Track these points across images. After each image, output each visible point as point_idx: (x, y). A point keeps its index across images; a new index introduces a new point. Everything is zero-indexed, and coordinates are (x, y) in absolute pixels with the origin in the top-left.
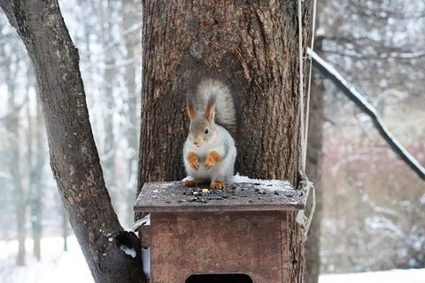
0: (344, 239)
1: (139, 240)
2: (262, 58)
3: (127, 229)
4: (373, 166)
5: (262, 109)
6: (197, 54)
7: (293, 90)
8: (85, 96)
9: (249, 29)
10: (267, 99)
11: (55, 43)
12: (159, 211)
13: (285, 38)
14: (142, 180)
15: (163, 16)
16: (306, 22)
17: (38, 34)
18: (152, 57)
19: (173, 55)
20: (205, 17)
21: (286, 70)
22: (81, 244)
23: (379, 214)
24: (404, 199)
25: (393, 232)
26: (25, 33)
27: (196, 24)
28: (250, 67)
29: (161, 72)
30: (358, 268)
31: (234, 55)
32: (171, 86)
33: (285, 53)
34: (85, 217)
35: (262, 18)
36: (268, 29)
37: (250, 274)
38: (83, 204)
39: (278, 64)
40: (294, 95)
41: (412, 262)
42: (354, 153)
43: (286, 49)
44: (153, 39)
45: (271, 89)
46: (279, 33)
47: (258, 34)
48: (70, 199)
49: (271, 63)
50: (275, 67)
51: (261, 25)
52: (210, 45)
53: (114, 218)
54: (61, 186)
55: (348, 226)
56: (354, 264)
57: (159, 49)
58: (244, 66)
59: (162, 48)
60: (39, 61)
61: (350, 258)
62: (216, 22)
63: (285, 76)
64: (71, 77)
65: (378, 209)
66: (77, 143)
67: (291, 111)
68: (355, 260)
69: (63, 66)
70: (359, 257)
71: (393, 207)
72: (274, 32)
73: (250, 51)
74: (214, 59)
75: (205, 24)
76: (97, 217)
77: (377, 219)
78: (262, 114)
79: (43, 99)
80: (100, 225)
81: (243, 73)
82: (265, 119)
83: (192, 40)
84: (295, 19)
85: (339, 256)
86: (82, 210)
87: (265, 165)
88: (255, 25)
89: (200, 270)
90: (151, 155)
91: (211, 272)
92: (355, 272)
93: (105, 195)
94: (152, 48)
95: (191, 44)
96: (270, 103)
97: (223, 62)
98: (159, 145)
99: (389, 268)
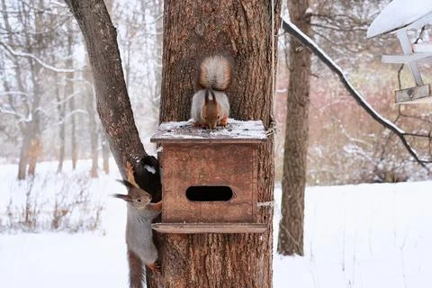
0: (327, 161)
1: (158, 161)
2: (245, 36)
3: (150, 154)
4: (350, 108)
5: (245, 71)
6: (201, 33)
7: (267, 58)
8: (121, 61)
9: (236, 16)
10: (248, 65)
11: (99, 24)
12: (167, 142)
13: (262, 22)
14: (162, 120)
15: (178, 5)
16: (277, 10)
17: (87, 18)
18: (169, 34)
19: (183, 33)
20: (205, 6)
21: (262, 45)
22: (118, 164)
23: (353, 143)
24: (371, 133)
25: (363, 156)
26: (79, 17)
27: (199, 12)
28: (236, 42)
29: (175, 45)
30: (337, 182)
31: (225, 34)
32: (182, 55)
33: (261, 32)
34: (120, 146)
35: (245, 8)
36: (250, 16)
37: (230, 186)
38: (119, 136)
39: (257, 40)
40: (268, 62)
41: (376, 178)
42: (335, 98)
43: (263, 30)
44: (170, 21)
45: (252, 58)
46: (258, 19)
47: (242, 19)
48: (110, 133)
49: (252, 39)
50: (254, 42)
51: (245, 12)
52: (209, 26)
53: (141, 146)
54: (104, 123)
55: (331, 151)
56: (335, 179)
57: (174, 28)
58: (233, 41)
59: (176, 28)
60: (89, 37)
61: (331, 175)
62: (214, 10)
63: (262, 49)
64: (110, 48)
65: (352, 139)
66: (115, 94)
67: (266, 73)
68: (335, 176)
69: (105, 40)
70: (338, 174)
71: (363, 138)
72: (254, 17)
73: (236, 31)
74: (212, 36)
75: (206, 11)
76: (128, 146)
77: (351, 146)
78: (245, 74)
79: (92, 63)
80: (130, 151)
81: (231, 47)
82: (247, 79)
83: (197, 22)
84: (269, 7)
85: (324, 172)
86: (118, 140)
87: (246, 111)
88: (240, 13)
89: (197, 183)
90: (168, 103)
91: (204, 185)
92: (335, 185)
93: (135, 131)
94: (169, 27)
95: (196, 26)
96: (251, 67)
97: (218, 39)
98: (173, 96)
99: (360, 182)
